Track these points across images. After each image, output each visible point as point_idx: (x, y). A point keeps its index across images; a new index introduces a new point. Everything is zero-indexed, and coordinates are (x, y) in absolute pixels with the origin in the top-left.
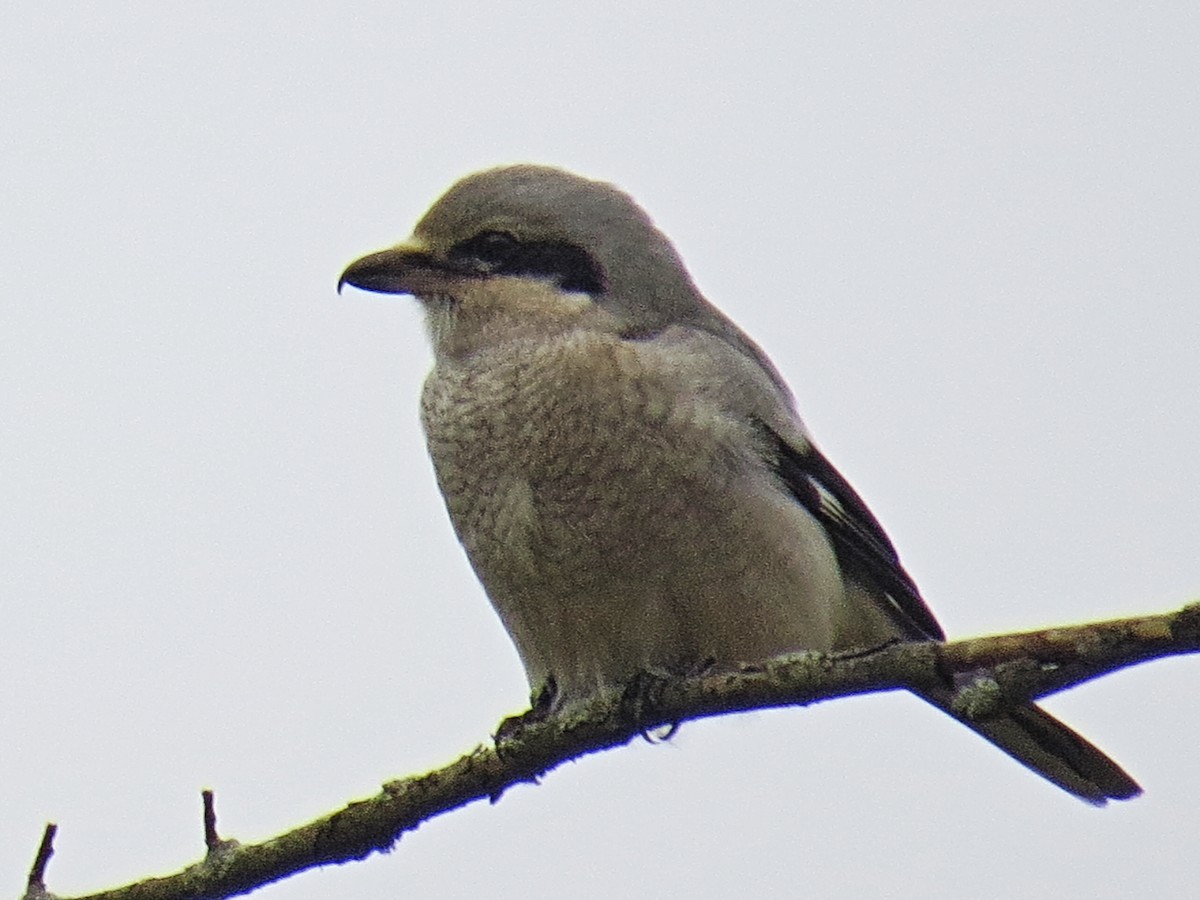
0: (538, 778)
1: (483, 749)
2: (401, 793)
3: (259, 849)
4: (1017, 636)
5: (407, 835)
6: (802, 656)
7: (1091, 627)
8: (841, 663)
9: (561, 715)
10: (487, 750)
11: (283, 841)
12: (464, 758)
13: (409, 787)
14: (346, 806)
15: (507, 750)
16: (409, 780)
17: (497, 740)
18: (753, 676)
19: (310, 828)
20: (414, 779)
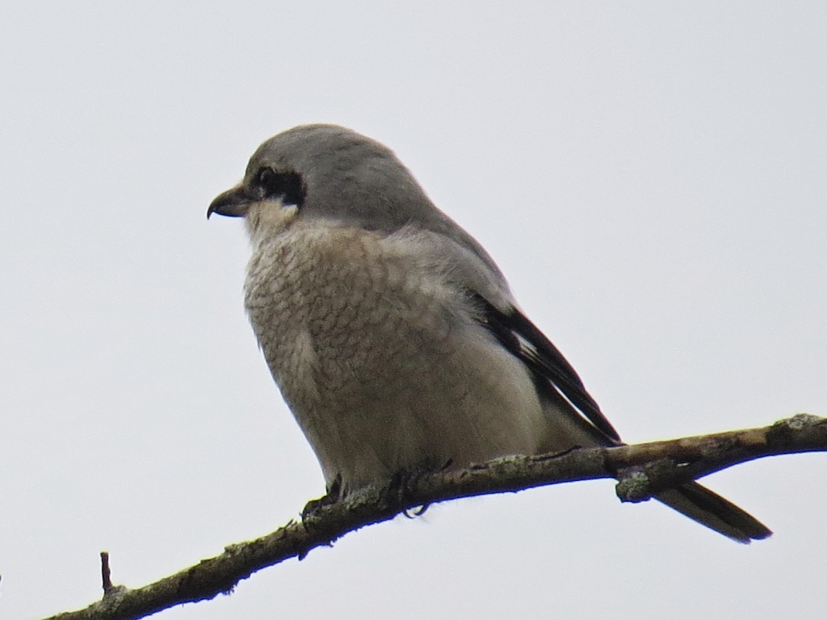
0: (332, 543)
1: (293, 523)
2: (238, 553)
3: (140, 592)
4: (660, 443)
5: (241, 582)
6: (513, 458)
7: (710, 437)
8: (540, 463)
9: (346, 500)
10: (296, 523)
11: (156, 587)
12: (281, 529)
13: (243, 549)
14: (199, 562)
15: (310, 523)
16: (243, 544)
17: (304, 516)
18: (479, 472)
19: (175, 578)
20: (246, 544)
